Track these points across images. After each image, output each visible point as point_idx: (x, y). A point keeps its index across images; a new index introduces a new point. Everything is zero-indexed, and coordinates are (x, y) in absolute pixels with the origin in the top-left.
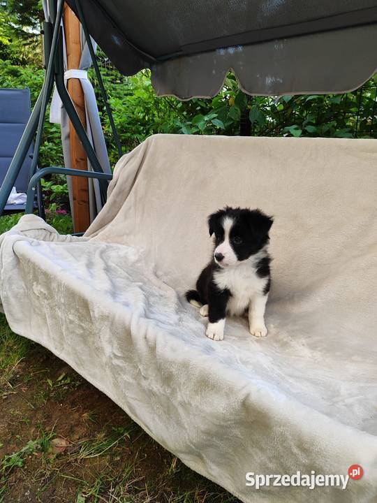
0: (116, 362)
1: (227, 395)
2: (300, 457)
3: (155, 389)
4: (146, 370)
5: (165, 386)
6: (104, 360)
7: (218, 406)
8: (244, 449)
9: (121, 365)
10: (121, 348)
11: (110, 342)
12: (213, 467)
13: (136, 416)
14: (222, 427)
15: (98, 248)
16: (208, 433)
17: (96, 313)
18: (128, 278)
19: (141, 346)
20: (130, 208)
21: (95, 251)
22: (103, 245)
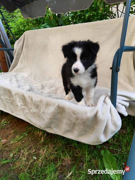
0: (22, 107)
1: (54, 105)
2: (74, 116)
3: (35, 111)
4: (31, 106)
5: (37, 109)
6: (19, 108)
7: (52, 109)
8: (61, 121)
9: (24, 107)
10: (23, 102)
11: (19, 101)
12: (55, 129)
13: (32, 122)
14: (54, 115)
15: (13, 75)
16: (51, 119)
17: (13, 93)
18: (25, 82)
19: (28, 99)
20: (22, 59)
21: (12, 76)
22: (15, 73)
